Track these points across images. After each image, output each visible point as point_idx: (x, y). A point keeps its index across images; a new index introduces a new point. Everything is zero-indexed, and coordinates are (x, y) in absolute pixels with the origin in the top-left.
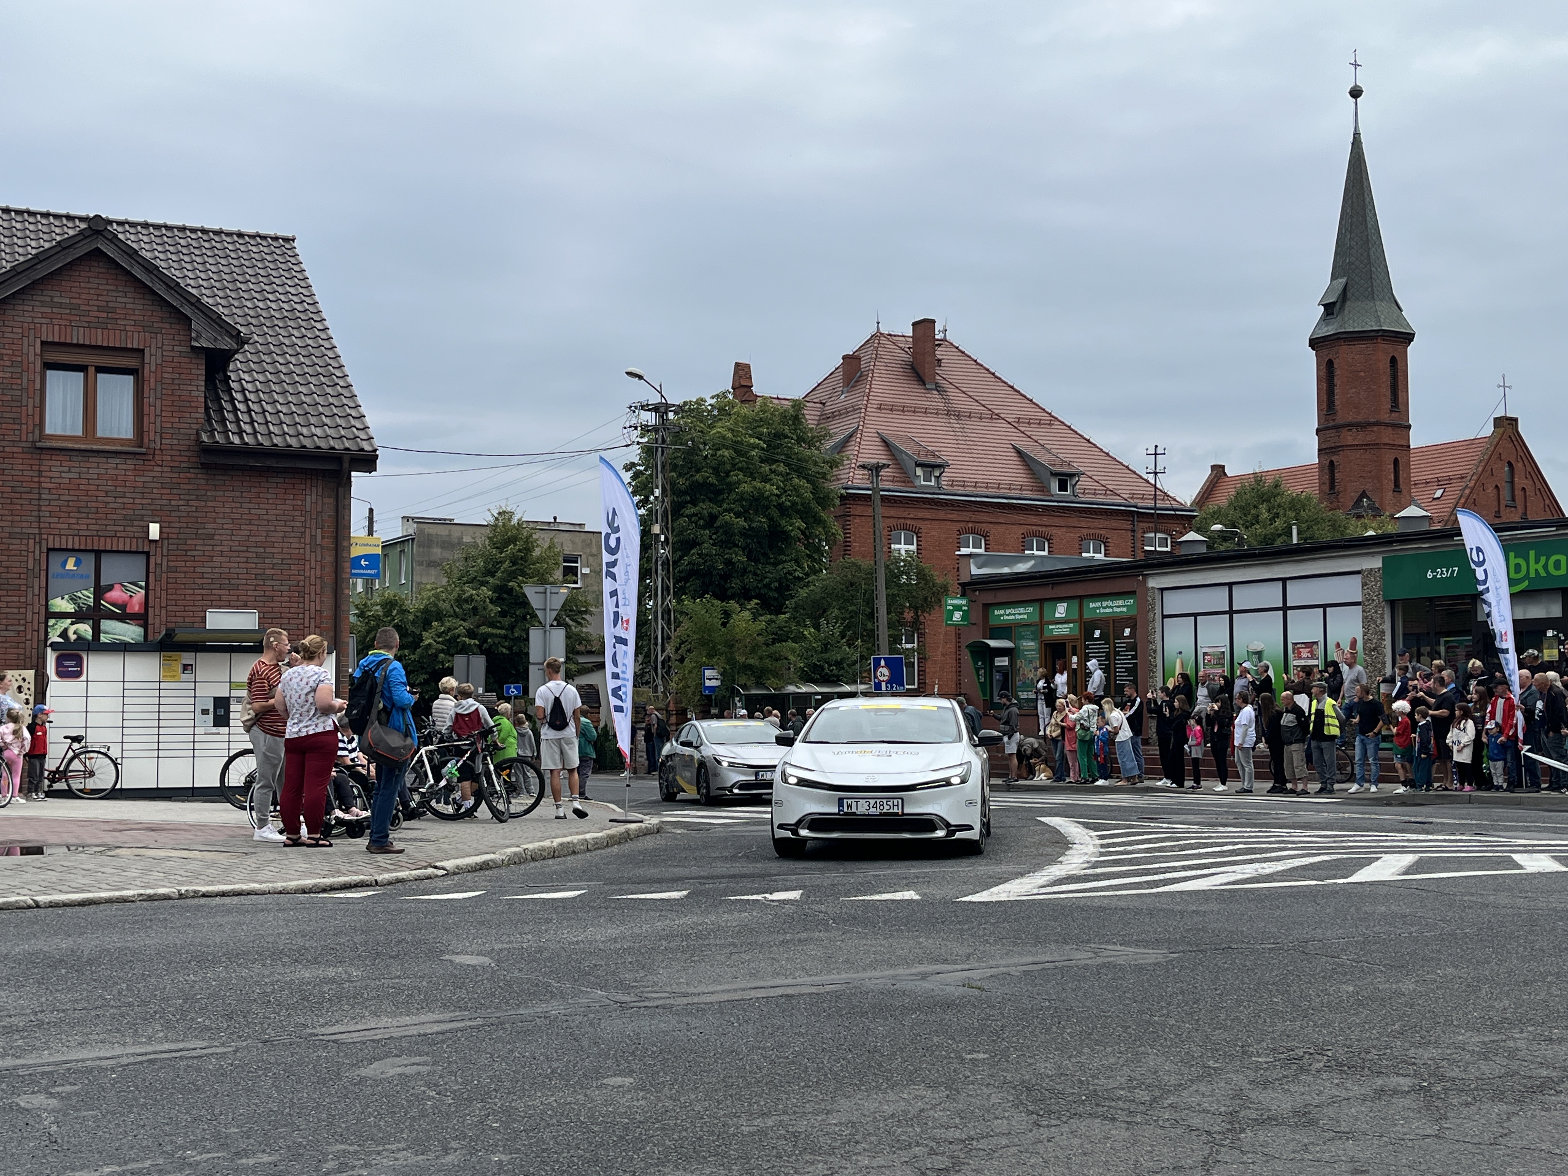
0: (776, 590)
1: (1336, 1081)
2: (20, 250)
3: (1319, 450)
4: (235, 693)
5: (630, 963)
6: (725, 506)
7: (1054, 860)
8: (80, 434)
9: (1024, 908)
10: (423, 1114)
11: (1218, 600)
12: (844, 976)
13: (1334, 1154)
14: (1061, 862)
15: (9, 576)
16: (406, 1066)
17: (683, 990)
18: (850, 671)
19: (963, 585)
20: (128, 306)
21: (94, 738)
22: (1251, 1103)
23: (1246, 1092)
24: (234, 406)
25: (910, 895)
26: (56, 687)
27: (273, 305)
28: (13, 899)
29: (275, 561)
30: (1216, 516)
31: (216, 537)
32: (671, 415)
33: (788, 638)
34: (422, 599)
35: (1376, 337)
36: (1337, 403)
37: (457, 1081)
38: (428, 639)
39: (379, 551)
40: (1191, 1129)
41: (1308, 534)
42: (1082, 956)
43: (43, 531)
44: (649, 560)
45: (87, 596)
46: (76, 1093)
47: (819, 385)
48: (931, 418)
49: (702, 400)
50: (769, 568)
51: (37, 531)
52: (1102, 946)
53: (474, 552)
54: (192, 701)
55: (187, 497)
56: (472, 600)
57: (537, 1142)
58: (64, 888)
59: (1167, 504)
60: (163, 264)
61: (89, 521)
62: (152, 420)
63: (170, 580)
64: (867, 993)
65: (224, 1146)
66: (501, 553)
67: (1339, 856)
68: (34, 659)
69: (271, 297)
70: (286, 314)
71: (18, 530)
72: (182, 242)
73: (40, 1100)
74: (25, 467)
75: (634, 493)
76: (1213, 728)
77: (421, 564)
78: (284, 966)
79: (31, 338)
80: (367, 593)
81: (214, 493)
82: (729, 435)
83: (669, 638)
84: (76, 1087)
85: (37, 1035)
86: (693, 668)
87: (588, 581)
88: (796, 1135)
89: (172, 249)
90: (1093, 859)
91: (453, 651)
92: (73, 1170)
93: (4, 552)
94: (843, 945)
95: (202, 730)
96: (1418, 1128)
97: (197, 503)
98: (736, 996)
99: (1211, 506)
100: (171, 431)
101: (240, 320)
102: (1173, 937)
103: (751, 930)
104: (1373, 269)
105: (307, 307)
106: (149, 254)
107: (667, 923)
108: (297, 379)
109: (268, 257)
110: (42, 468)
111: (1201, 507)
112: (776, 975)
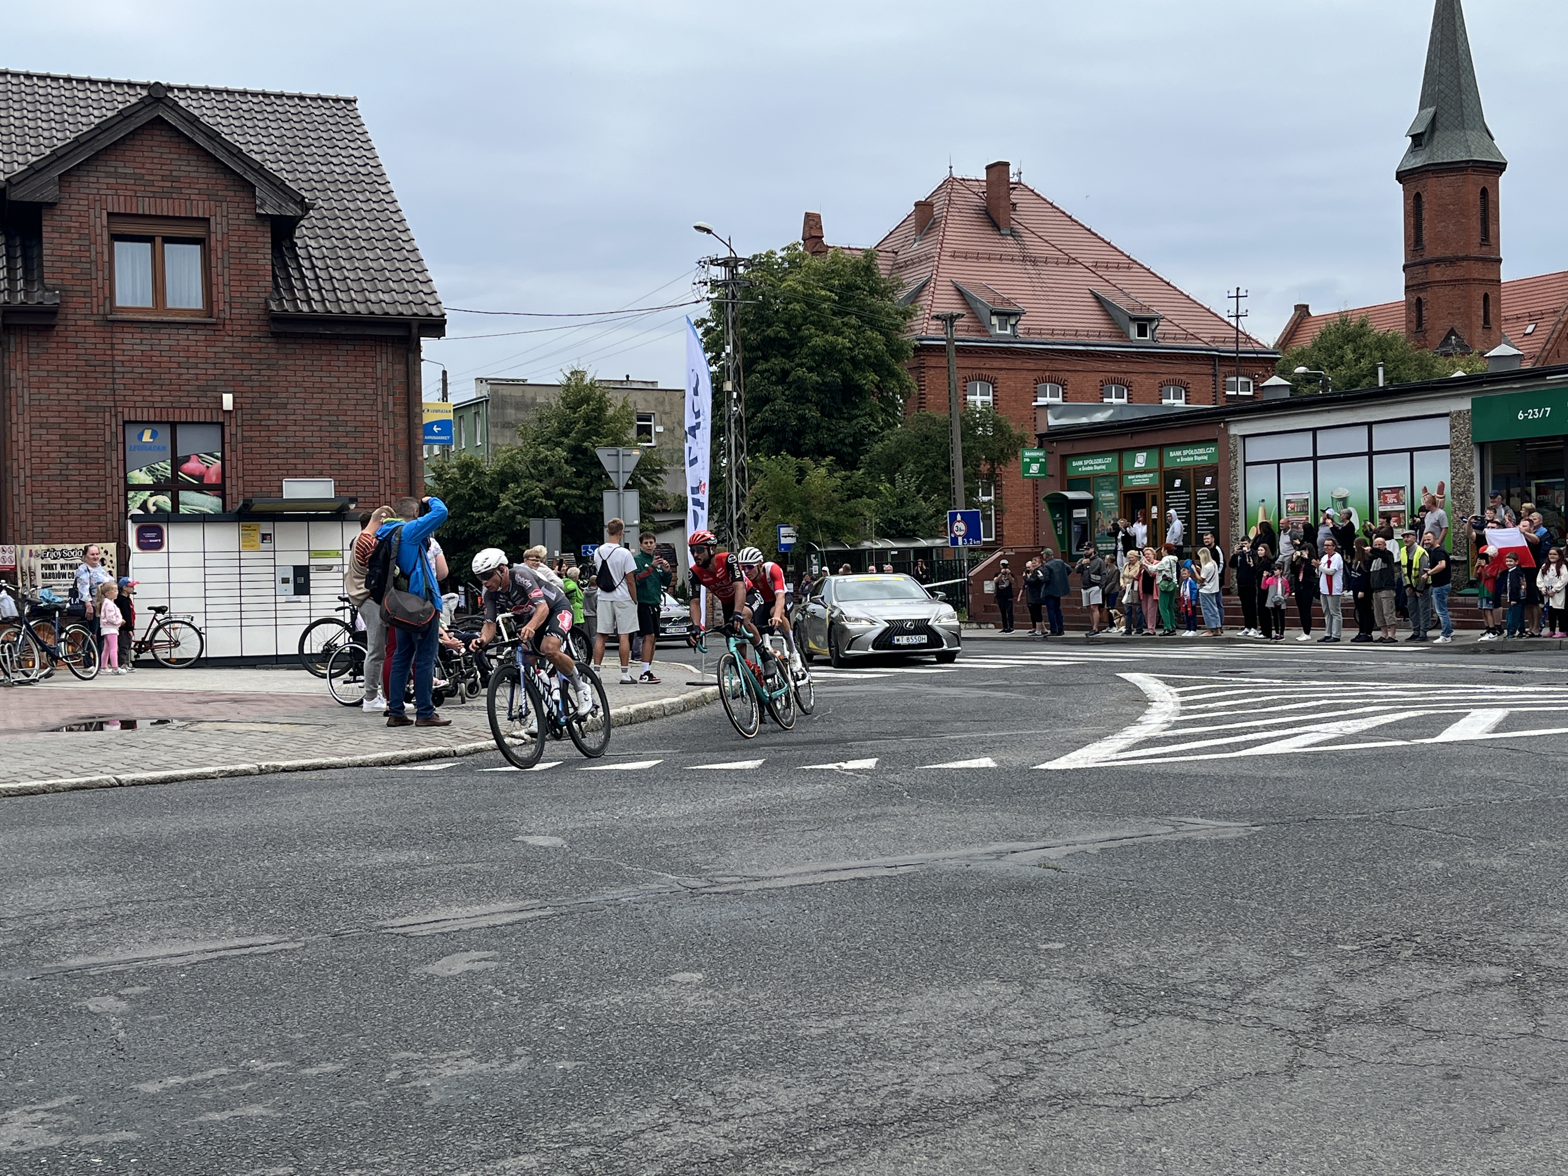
0: (851, 444)
1: (1426, 972)
2: (84, 120)
3: (1406, 287)
4: (313, 562)
5: (703, 843)
6: (797, 360)
7: (1133, 721)
8: (151, 305)
9: (1102, 776)
10: (489, 1017)
11: (1302, 446)
12: (917, 855)
13: (1424, 1056)
14: (1140, 722)
15: (87, 449)
16: (474, 961)
17: (754, 874)
18: (926, 525)
19: (1040, 436)
20: (192, 175)
21: (177, 608)
22: (1337, 998)
23: (1332, 986)
24: (301, 273)
25: (986, 762)
26: (138, 558)
27: (337, 169)
28: (95, 778)
29: (348, 429)
30: (1300, 358)
31: (289, 406)
32: (741, 270)
33: (863, 493)
34: (498, 461)
35: (1466, 169)
36: (1425, 237)
37: (524, 978)
38: (505, 501)
39: (450, 416)
40: (1274, 1028)
41: (1394, 374)
42: (1161, 831)
43: (118, 404)
44: (722, 417)
45: (165, 468)
46: (145, 995)
47: (891, 233)
48: (1008, 266)
49: (772, 252)
50: (843, 423)
51: (112, 404)
52: (1183, 819)
53: (547, 413)
54: (272, 570)
55: (258, 367)
56: (547, 461)
57: (602, 1047)
58: (147, 766)
59: (1249, 347)
60: (226, 130)
61: (163, 393)
62: (221, 290)
63: (246, 451)
64: (941, 875)
65: (288, 1054)
66: (574, 413)
67: (1427, 712)
68: (116, 531)
69: (334, 160)
70: (350, 178)
71: (93, 403)
72: (244, 106)
73: (109, 1003)
74: (98, 340)
75: (706, 350)
76: (1298, 576)
77: (496, 425)
78: (358, 849)
79: (98, 210)
80: (444, 456)
81: (285, 362)
82: (800, 288)
83: (744, 496)
84: (145, 989)
85: (110, 930)
86: (769, 526)
87: (663, 439)
88: (865, 1038)
89: (234, 114)
90: (1174, 719)
91: (530, 512)
92: (138, 1081)
93: (82, 426)
94: (917, 821)
95: (284, 599)
96: (1512, 1025)
97: (268, 373)
98: (809, 880)
99: (1295, 348)
100: (240, 300)
101: (304, 185)
102: (1255, 808)
103: (825, 804)
104: (1464, 97)
105: (371, 169)
106: (211, 121)
107: (741, 797)
108: (363, 244)
109: (330, 120)
110: (115, 341)
111: (1284, 349)
112: (849, 855)
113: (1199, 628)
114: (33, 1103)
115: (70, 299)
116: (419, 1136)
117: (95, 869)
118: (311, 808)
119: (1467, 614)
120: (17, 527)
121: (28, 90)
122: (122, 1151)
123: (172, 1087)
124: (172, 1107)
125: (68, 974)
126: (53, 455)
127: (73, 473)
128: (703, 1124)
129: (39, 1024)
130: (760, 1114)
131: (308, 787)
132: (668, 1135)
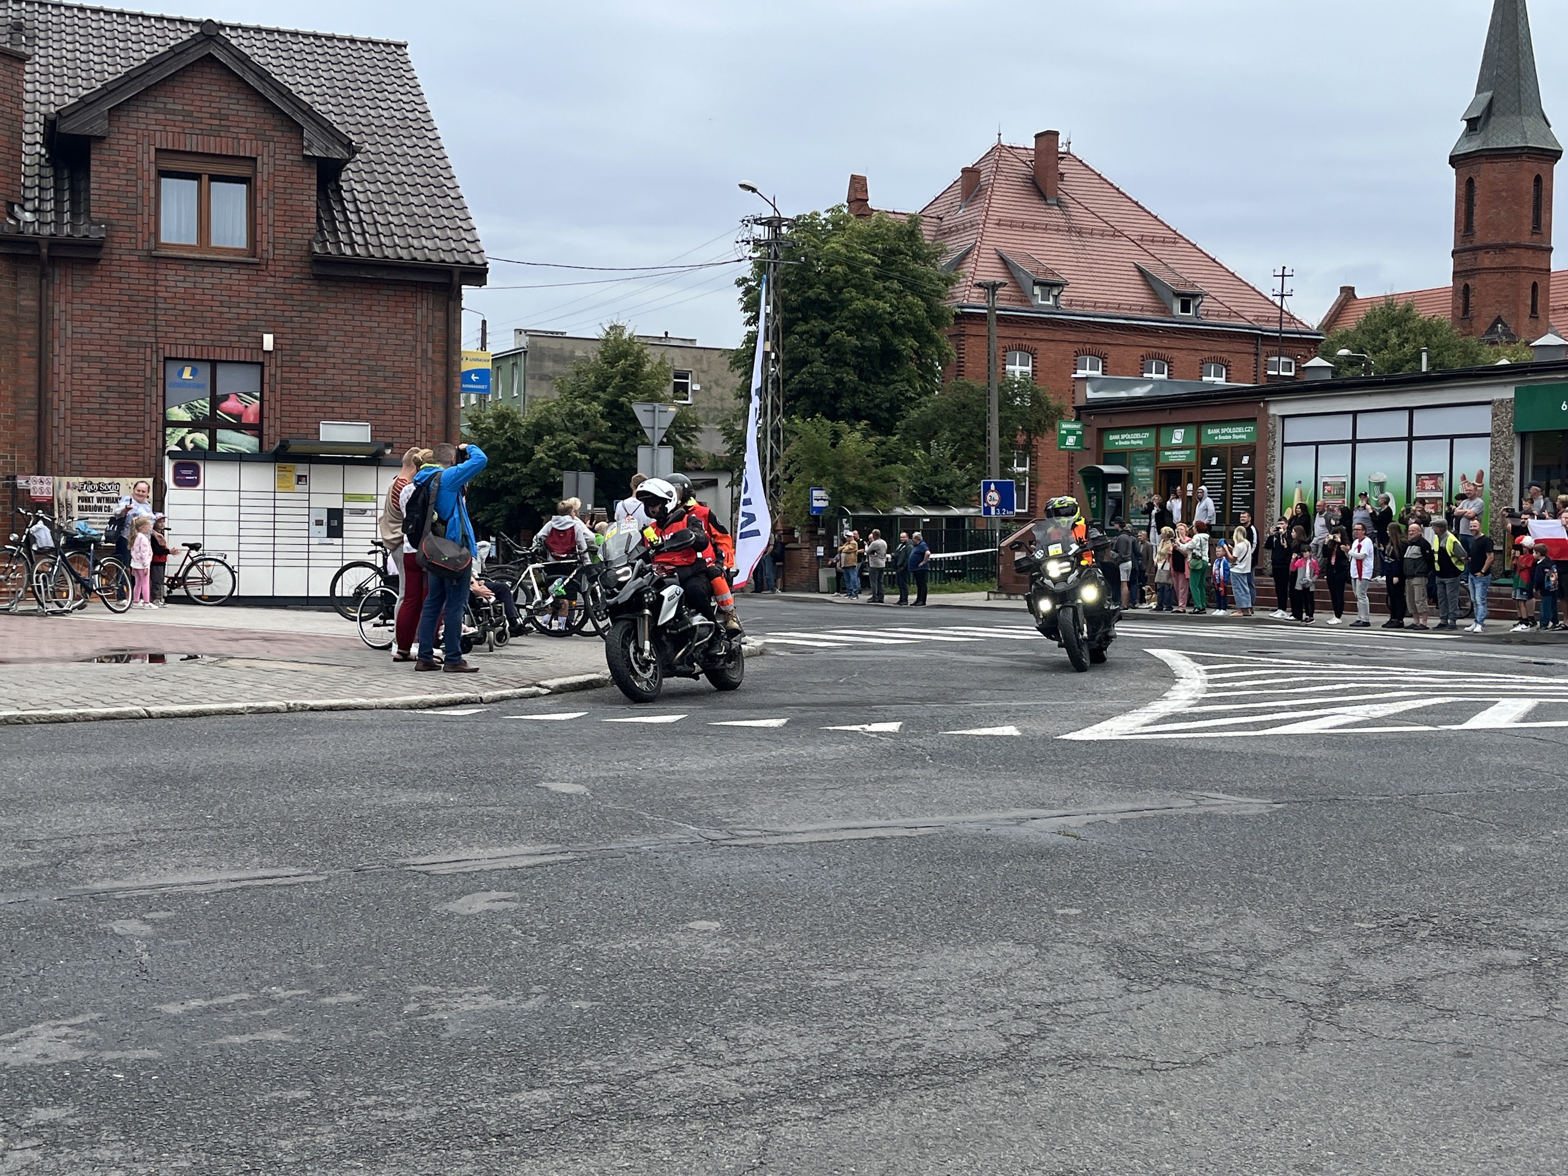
0: (887, 410)
1: (1441, 952)
2: (135, 55)
3: (1454, 273)
4: (348, 505)
5: (724, 796)
6: (837, 323)
7: (1159, 696)
8: (195, 243)
9: (1126, 748)
10: (507, 955)
11: (1342, 428)
12: (938, 818)
13: (1436, 1034)
14: (1166, 698)
15: (127, 384)
16: (494, 901)
17: (775, 829)
18: (960, 494)
19: (1078, 409)
20: (240, 113)
21: (210, 546)
22: (1351, 973)
23: (1347, 962)
24: (346, 216)
25: (1010, 730)
26: (174, 495)
27: (385, 113)
28: (126, 709)
29: (386, 374)
30: (1344, 340)
31: (329, 349)
32: (784, 230)
33: (898, 459)
34: (534, 413)
35: (1520, 155)
36: (1475, 223)
37: (543, 920)
38: (540, 453)
39: (488, 366)
40: (1287, 1000)
41: (1438, 360)
42: (1182, 804)
43: (160, 340)
45: (204, 406)
46: (169, 920)
47: (936, 199)
48: (1053, 237)
49: (816, 214)
50: (881, 388)
51: (154, 340)
52: (1205, 794)
53: (584, 366)
54: (306, 511)
55: (300, 308)
56: (583, 415)
57: (619, 990)
58: (176, 699)
59: (1292, 327)
60: (275, 70)
61: (204, 331)
62: (265, 230)
63: (284, 392)
64: (960, 838)
65: (309, 984)
66: (612, 368)
67: (1454, 699)
68: (153, 466)
69: (382, 104)
70: (397, 122)
71: (135, 339)
72: (295, 47)
73: (133, 926)
74: (141, 276)
75: (745, 309)
76: (1330, 560)
77: (533, 377)
78: (383, 788)
79: (146, 145)
80: (480, 406)
81: (327, 305)
82: (843, 251)
83: (778, 457)
84: (169, 914)
85: (137, 856)
86: (801, 488)
87: (699, 397)
88: (879, 992)
89: (284, 54)
90: (1200, 696)
91: (564, 466)
92: (161, 1002)
93: (123, 361)
94: (939, 784)
95: (316, 541)
96: (1526, 1007)
97: (310, 315)
98: (828, 837)
99: (1340, 329)
100: (284, 241)
101: (352, 128)
102: (1277, 786)
103: (847, 765)
104: (1522, 82)
105: (419, 115)
106: (262, 60)
107: (765, 754)
108: (408, 189)
109: (380, 64)
110: (158, 277)
111: (1328, 330)
112: (869, 814)
113: (1230, 608)
114: (58, 1019)
115: (115, 234)
116: (435, 1067)
117: (124, 797)
118: (337, 747)
119: (1501, 604)
120: (55, 459)
121: (81, 23)
122: (145, 1068)
123: (194, 1010)
124: (194, 1028)
125: (95, 896)
126: (94, 389)
127: (113, 407)
128: (716, 1067)
129: (65, 942)
130: (772, 1061)
131: (334, 727)
132: (680, 1077)
